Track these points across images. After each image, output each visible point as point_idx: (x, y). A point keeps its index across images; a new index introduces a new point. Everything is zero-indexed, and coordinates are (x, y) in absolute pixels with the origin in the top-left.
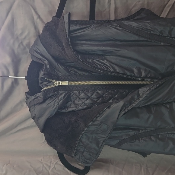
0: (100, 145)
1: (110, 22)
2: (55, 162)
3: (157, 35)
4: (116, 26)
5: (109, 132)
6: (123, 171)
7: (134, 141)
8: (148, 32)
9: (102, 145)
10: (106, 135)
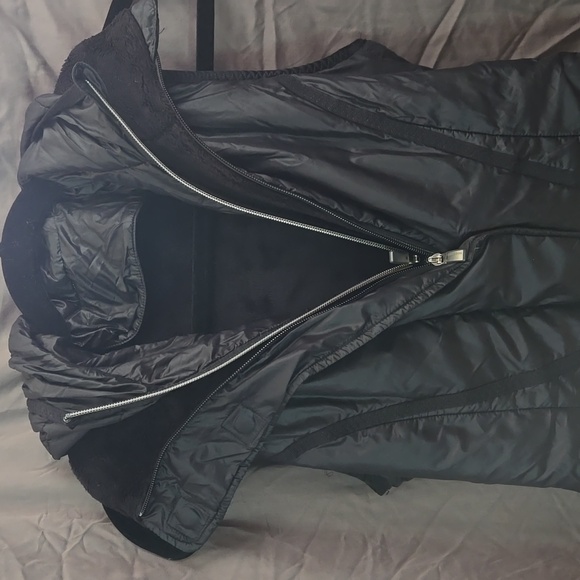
0: (229, 477)
1: (259, 77)
2: (83, 527)
3: (395, 119)
4: (277, 90)
5: (260, 436)
6: (306, 555)
7: (340, 440)
8: (371, 110)
9: (234, 478)
10: (252, 446)
